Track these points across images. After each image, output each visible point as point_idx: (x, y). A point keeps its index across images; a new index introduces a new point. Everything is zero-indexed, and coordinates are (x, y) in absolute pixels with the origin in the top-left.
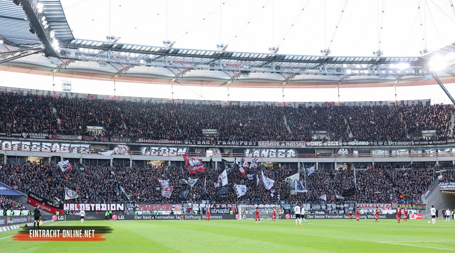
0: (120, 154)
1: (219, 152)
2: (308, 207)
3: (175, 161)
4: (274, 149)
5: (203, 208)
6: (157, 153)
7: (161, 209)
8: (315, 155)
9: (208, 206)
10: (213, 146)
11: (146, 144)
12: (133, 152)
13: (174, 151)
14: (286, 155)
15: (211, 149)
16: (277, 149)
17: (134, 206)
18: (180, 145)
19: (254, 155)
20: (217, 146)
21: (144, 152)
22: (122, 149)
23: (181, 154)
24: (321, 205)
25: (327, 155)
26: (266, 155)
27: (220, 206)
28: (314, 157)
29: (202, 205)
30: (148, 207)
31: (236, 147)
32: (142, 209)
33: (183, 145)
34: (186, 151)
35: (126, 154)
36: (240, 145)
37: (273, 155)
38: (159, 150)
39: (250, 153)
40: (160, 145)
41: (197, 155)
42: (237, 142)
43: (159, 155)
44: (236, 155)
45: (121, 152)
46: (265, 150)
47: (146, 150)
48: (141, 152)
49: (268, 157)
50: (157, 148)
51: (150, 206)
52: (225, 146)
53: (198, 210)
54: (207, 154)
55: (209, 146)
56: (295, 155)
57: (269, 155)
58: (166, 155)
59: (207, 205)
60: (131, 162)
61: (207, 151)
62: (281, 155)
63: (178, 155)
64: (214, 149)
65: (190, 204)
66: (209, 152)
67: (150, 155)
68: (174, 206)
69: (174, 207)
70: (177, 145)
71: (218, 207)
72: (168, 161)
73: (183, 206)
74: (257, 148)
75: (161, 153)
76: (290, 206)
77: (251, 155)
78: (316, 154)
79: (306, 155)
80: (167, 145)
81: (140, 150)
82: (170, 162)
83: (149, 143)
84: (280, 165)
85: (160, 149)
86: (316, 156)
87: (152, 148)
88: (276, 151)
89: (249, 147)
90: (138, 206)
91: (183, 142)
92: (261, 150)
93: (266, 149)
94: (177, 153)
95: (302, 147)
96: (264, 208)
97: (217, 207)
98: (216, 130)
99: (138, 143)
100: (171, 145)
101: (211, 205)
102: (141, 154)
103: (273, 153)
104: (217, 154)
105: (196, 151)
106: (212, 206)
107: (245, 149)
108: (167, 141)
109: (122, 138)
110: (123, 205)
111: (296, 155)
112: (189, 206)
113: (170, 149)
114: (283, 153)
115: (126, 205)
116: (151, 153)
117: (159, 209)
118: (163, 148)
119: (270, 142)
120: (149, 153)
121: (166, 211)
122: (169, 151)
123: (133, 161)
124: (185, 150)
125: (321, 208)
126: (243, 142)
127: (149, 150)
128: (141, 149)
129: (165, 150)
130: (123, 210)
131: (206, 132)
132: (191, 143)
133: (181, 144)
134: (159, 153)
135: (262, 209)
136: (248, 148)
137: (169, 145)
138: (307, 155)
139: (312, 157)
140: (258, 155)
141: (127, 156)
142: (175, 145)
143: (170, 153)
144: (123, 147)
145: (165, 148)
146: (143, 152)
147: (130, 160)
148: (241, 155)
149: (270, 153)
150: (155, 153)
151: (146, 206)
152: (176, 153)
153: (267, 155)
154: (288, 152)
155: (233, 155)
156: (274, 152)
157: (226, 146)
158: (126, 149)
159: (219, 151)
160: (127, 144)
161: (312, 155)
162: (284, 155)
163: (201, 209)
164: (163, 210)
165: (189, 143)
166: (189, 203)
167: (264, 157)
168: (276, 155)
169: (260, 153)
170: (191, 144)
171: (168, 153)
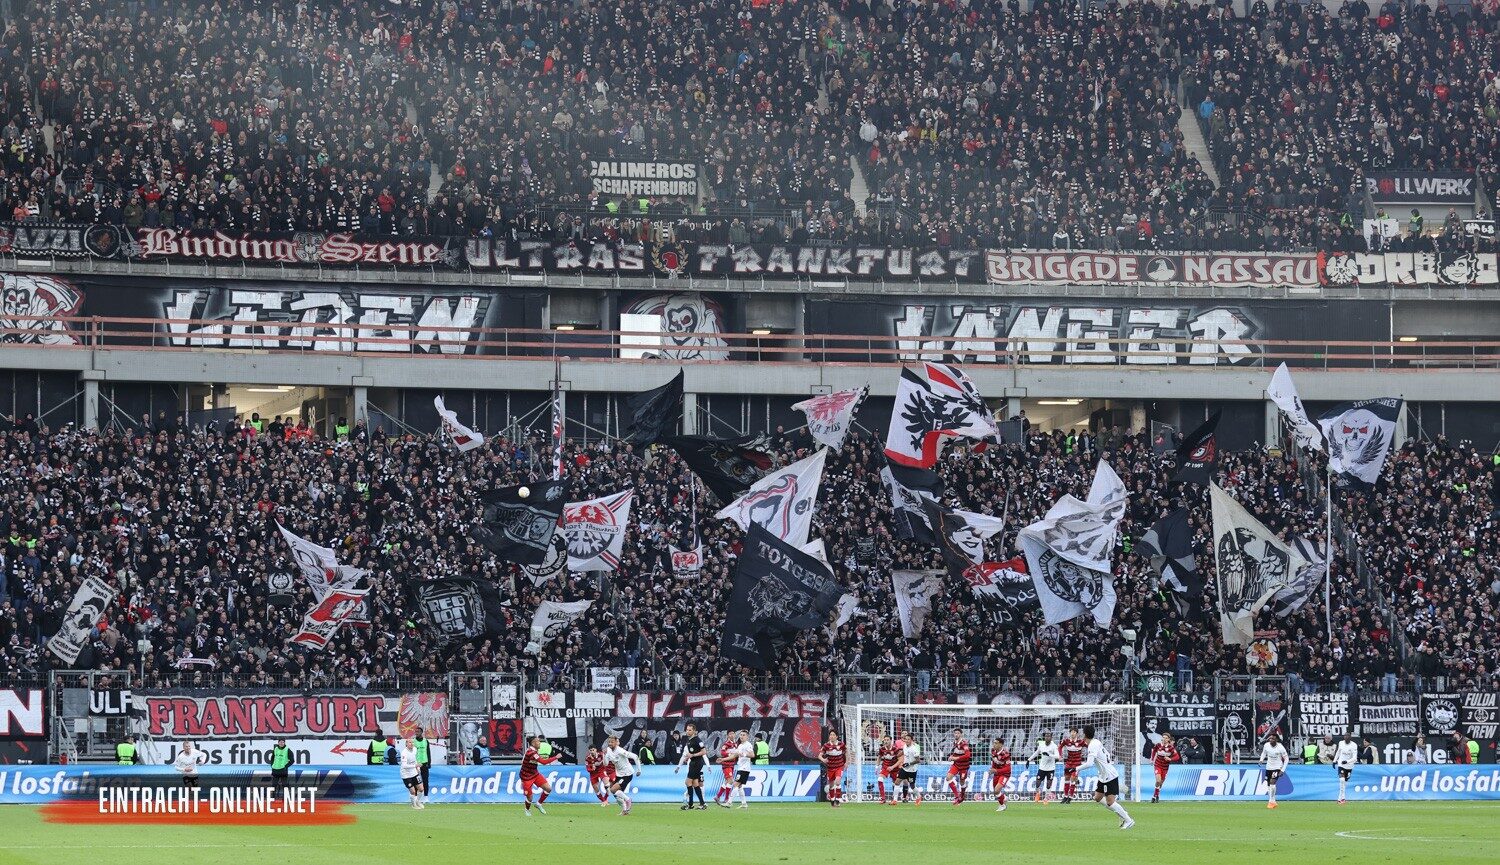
0: (18, 339)
1: (708, 324)
2: (1332, 719)
3: (400, 391)
4: (1100, 303)
5: (597, 724)
6: (272, 329)
7: (303, 728)
8: (1386, 350)
9: (632, 705)
10: (666, 284)
11: (193, 271)
12: (108, 326)
13: (392, 316)
14: (1180, 348)
15: (650, 304)
16: (1121, 304)
17: (115, 702)
18: (432, 278)
19: (957, 346)
20: (693, 284)
21: (183, 328)
22: (26, 301)
23: (444, 336)
24: (1426, 702)
25: (1467, 351)
26: (1041, 347)
27: (718, 708)
28: (1383, 364)
29: (592, 703)
30: (208, 714)
31: (827, 294)
32: (168, 728)
33: (454, 278)
34: (479, 318)
35: (54, 338)
36: (855, 277)
37: (1090, 346)
38: (288, 315)
39: (927, 331)
40: (293, 274)
41: (555, 345)
42: (835, 253)
43: (284, 346)
44: (830, 344)
45: (23, 325)
46: (1033, 312)
47: (197, 312)
48: (158, 328)
49: (1057, 360)
50: (272, 300)
51: (223, 707)
52: (751, 286)
53: (562, 733)
54: (624, 340)
55: (636, 284)
56: (1244, 351)
57: (1062, 347)
58: (333, 346)
59: (626, 699)
60: (92, 393)
61: (627, 321)
62: (1145, 346)
63: (417, 349)
64: (675, 304)
65: (505, 694)
66: (641, 327)
67: (226, 345)
68: (392, 705)
69: (390, 717)
70: (413, 277)
71: (705, 712)
72: (350, 390)
73: (455, 709)
74: (979, 299)
75: (300, 335)
76: (1208, 712)
77: (935, 346)
78: (1391, 344)
79: (1321, 350)
80: (342, 276)
81: (152, 312)
82: (361, 399)
83: (219, 261)
84: (1139, 422)
85: (295, 306)
86: (1392, 357)
87: (239, 297)
88: (1116, 322)
89: (920, 288)
90: (140, 703)
91: (455, 253)
92: (1004, 315)
93: (1041, 303)
94: (413, 334)
95: (1298, 291)
96: (1024, 723)
97: (697, 713)
98: (688, 169)
99: (136, 260)
100: (372, 276)
101: (655, 698)
102: (159, 342)
103: (1090, 336)
104: (693, 342)
105: (546, 320)
106: (660, 710)
107: (895, 305)
108: (341, 249)
109: (28, 230)
110: (36, 696)
111: (1253, 348)
112: (498, 708)
113: (366, 301)
114: (1159, 332)
115: (58, 698)
116: (227, 330)
117: (287, 731)
118: (313, 300)
119: (1070, 258)
120: (218, 329)
121: (339, 742)
122: (354, 321)
123: (105, 386)
124: (468, 309)
125: (1425, 724)
126: (879, 254)
127: (217, 308)
128: (160, 301)
129: (327, 311)
130: (38, 729)
131: (616, 184)
132: (514, 263)
133: (440, 267)
134: (285, 332)
135: (1013, 732)
136: (917, 300)
137: (359, 276)
138: (1332, 350)
139: (1367, 364)
140: (986, 349)
141: (60, 352)
142: (396, 277)
143: (362, 333)
144: (32, 289)
145: (332, 299)
146: (175, 328)
147: (82, 385)
148: (864, 344)
149: (1073, 331)
150: (260, 330)
151: (201, 703)
152: (405, 335)
153: (1050, 347)
154: (1195, 327)
155: (808, 344)
156: (1101, 329)
157: (762, 286)
158: (52, 303)
159: (712, 317)
160: (64, 267)
161: (1368, 350)
162: (1167, 350)
163: (580, 731)
164: (318, 732)
165: (501, 262)
166: (497, 689)
167: (1024, 360)
168: (1113, 347)
169: (1003, 332)
170: (513, 271)
171: (347, 332)
